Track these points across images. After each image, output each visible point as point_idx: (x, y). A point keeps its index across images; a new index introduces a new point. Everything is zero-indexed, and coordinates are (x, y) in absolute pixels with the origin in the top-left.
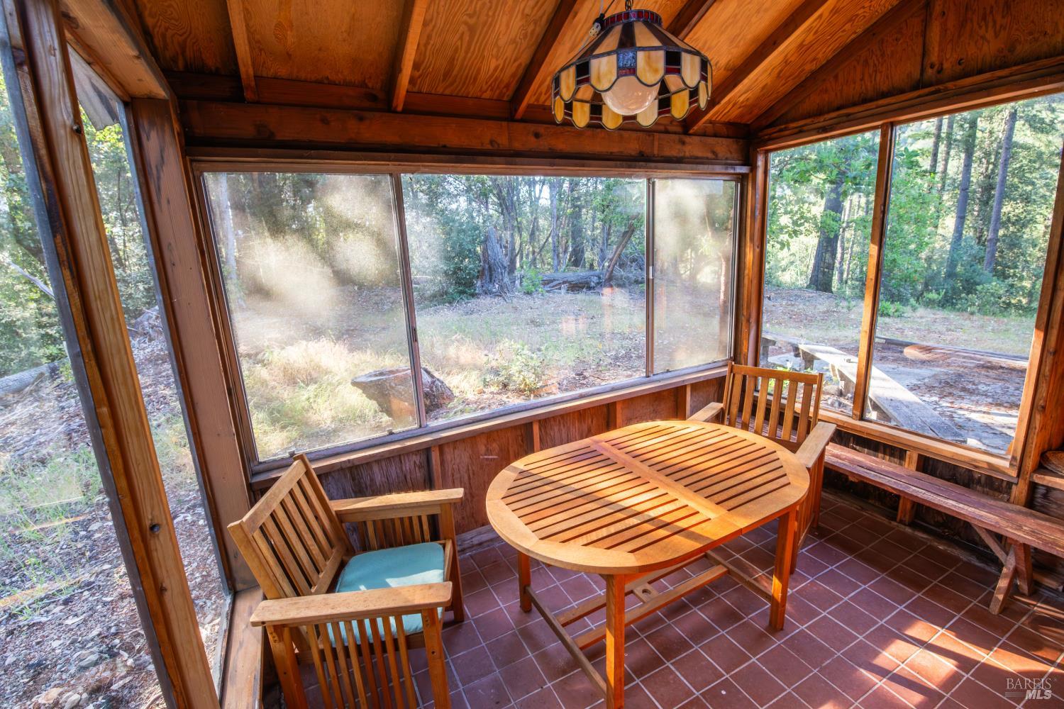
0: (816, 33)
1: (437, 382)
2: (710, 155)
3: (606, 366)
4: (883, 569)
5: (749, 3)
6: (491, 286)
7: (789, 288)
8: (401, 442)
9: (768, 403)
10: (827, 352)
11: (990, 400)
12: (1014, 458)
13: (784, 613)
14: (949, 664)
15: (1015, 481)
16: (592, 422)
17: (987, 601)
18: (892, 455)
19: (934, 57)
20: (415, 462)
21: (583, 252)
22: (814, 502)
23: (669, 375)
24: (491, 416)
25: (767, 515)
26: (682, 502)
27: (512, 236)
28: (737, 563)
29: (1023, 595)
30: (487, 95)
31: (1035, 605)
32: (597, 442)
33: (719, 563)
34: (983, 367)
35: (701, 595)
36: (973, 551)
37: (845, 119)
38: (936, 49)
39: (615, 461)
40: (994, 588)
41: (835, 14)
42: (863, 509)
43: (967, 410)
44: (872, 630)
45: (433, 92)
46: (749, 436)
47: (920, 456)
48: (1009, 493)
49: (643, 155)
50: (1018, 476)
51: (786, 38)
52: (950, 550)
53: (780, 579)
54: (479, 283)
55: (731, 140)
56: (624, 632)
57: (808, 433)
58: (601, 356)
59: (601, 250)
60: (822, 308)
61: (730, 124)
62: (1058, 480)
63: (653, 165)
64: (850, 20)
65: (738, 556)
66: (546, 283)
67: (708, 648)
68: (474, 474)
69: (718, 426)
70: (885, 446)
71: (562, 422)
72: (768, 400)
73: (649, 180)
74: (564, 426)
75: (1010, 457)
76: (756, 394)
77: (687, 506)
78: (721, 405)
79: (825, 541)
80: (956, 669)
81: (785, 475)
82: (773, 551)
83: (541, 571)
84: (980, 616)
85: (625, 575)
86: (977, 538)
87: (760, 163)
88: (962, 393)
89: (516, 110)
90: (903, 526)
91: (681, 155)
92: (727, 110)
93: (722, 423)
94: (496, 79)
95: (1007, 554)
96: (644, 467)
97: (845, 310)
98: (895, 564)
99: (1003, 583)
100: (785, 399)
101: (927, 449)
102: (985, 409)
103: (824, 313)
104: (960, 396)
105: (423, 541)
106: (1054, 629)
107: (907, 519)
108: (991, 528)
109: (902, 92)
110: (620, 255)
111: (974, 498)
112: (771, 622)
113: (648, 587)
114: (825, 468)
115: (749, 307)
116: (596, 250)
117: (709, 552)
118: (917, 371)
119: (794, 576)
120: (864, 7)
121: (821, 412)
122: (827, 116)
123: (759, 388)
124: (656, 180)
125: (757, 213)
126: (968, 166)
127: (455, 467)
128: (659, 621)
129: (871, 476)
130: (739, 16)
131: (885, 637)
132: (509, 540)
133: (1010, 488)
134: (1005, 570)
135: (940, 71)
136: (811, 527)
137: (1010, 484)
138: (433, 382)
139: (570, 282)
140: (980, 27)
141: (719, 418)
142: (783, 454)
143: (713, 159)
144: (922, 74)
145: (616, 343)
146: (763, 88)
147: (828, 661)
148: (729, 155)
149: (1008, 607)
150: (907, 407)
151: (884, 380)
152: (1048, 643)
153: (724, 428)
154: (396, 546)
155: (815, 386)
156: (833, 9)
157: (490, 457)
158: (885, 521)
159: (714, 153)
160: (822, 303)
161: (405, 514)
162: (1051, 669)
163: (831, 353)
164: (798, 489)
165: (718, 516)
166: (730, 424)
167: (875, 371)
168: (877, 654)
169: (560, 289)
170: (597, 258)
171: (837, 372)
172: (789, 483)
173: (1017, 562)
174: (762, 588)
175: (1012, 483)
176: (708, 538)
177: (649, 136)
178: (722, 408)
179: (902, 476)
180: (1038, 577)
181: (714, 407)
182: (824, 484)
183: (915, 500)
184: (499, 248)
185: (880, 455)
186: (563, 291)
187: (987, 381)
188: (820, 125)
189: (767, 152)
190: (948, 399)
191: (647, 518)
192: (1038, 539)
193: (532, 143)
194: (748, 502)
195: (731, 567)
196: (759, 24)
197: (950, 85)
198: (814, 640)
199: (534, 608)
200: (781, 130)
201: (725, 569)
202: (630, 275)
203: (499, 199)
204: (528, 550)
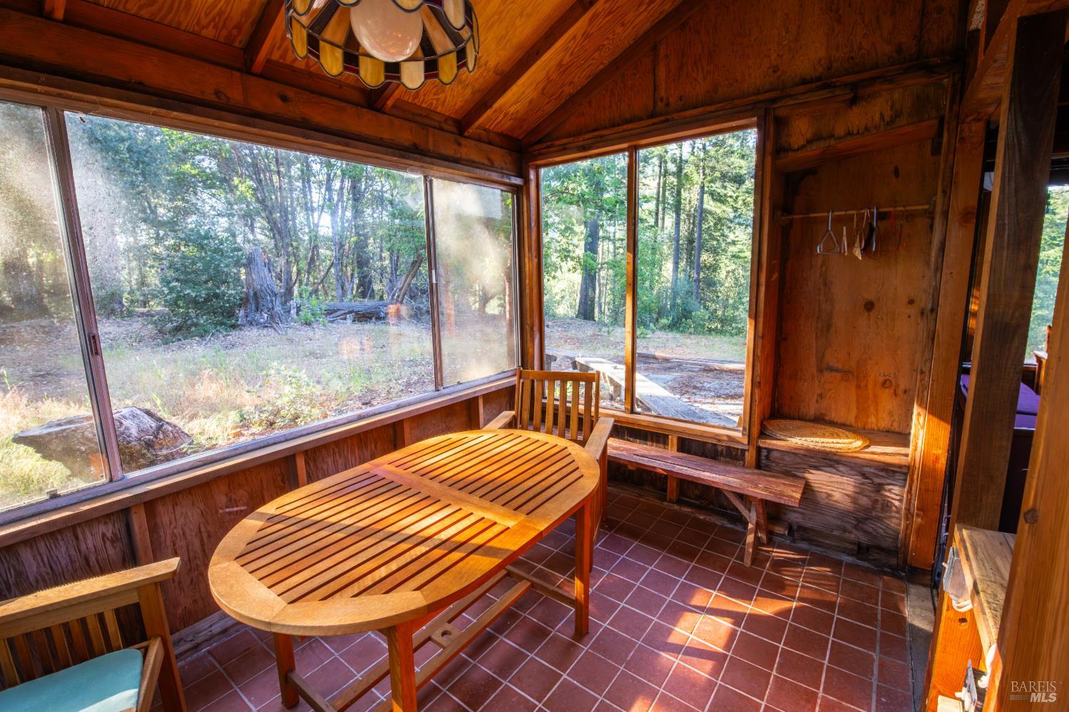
0: (571, 54)
1: (166, 426)
2: (486, 162)
3: (397, 393)
4: (663, 548)
5: (512, 2)
6: (258, 315)
7: (563, 318)
8: (74, 507)
9: (556, 409)
10: (597, 362)
11: (713, 394)
12: (744, 429)
13: (588, 615)
14: (725, 623)
15: (746, 448)
16: (376, 448)
17: (741, 558)
18: (658, 442)
19: (662, 93)
20: (104, 535)
21: (370, 282)
22: (603, 495)
23: (460, 387)
24: (233, 453)
25: (566, 511)
26: (478, 514)
27: (288, 262)
28: (540, 574)
29: (763, 545)
30: (209, 33)
31: (772, 552)
32: (377, 466)
33: (521, 578)
34: (704, 370)
35: (508, 618)
36: (723, 515)
37: (599, 139)
38: (664, 85)
39: (400, 483)
40: (744, 544)
41: (586, 39)
42: (640, 496)
43: (700, 402)
44: (662, 608)
45: (121, 8)
46: (541, 436)
47: (679, 438)
48: (743, 460)
49: (417, 148)
50: (749, 444)
51: (548, 49)
52: (708, 518)
53: (581, 580)
54: (241, 313)
55: (503, 151)
56: (415, 699)
57: (591, 430)
58: (392, 384)
59: (390, 281)
60: (590, 332)
61: (501, 135)
62: (775, 442)
63: (429, 159)
64: (598, 49)
65: (540, 566)
66: (330, 312)
67: (517, 681)
68: (209, 536)
69: (512, 431)
70: (652, 433)
71: (336, 450)
72: (555, 405)
73: (425, 177)
74: (340, 456)
75: (741, 429)
76: (544, 401)
77: (483, 518)
78: (513, 413)
79: (615, 532)
80: (733, 626)
81: (578, 468)
82: (572, 553)
83: (314, 645)
84: (738, 571)
85: (412, 621)
86: (725, 503)
87: (532, 176)
88: (694, 391)
89: (252, 61)
90: (671, 505)
91: (458, 156)
92: (498, 120)
93: (516, 427)
94: (220, 13)
95: (750, 511)
96: (435, 484)
97: (606, 334)
98: (671, 540)
99: (750, 538)
100: (570, 402)
101: (683, 431)
102: (711, 401)
103: (591, 336)
104: (693, 393)
105: (110, 649)
106: (789, 569)
107: (674, 497)
108: (738, 491)
109: (640, 119)
110: (409, 284)
111: (722, 467)
112: (576, 629)
113: (448, 627)
114: (609, 462)
115: (532, 316)
116: (385, 281)
117: (509, 567)
118: (663, 376)
119: (593, 573)
120: (608, 38)
121: (601, 410)
122: (587, 136)
123: (547, 395)
124: (434, 180)
125: (533, 224)
126: (678, 224)
127: (178, 531)
128: (464, 663)
129: (645, 461)
130: (504, 14)
131: (674, 613)
132: (241, 615)
133: (744, 455)
134: (750, 526)
135: (667, 105)
136: (602, 521)
137: (743, 451)
138: (159, 428)
139: (357, 313)
140: (693, 71)
141: (512, 425)
142: (574, 449)
143: (491, 166)
144: (654, 107)
145: (407, 371)
146: (531, 102)
147: (632, 653)
148: (504, 166)
149: (758, 559)
150: (663, 400)
151: (643, 381)
152: (788, 582)
153: (517, 432)
154: (58, 670)
155: (594, 384)
156: (584, 34)
157: (235, 509)
158: (657, 502)
159: (490, 160)
160: (589, 329)
161: (71, 617)
162: (794, 604)
163: (601, 362)
164: (590, 481)
165: (516, 523)
166: (522, 428)
167: (638, 376)
168: (670, 631)
169: (345, 319)
170: (386, 289)
171: (607, 379)
172: (582, 476)
173: (758, 517)
174: (565, 594)
175: (745, 450)
176: (508, 550)
177: (423, 129)
178: (514, 416)
179: (668, 458)
180: (771, 527)
181: (507, 415)
182: (608, 479)
183: (680, 477)
184: (267, 272)
185: (649, 443)
186: (349, 321)
187: (709, 380)
188: (581, 143)
189: (537, 168)
190: (687, 396)
191: (436, 543)
192: (770, 492)
193: (277, 106)
194: (545, 502)
195: (534, 580)
196: (524, 30)
197: (675, 116)
198: (617, 635)
199: (301, 699)
200: (548, 147)
201: (529, 584)
202: (421, 306)
203: (269, 223)
204: (269, 624)
